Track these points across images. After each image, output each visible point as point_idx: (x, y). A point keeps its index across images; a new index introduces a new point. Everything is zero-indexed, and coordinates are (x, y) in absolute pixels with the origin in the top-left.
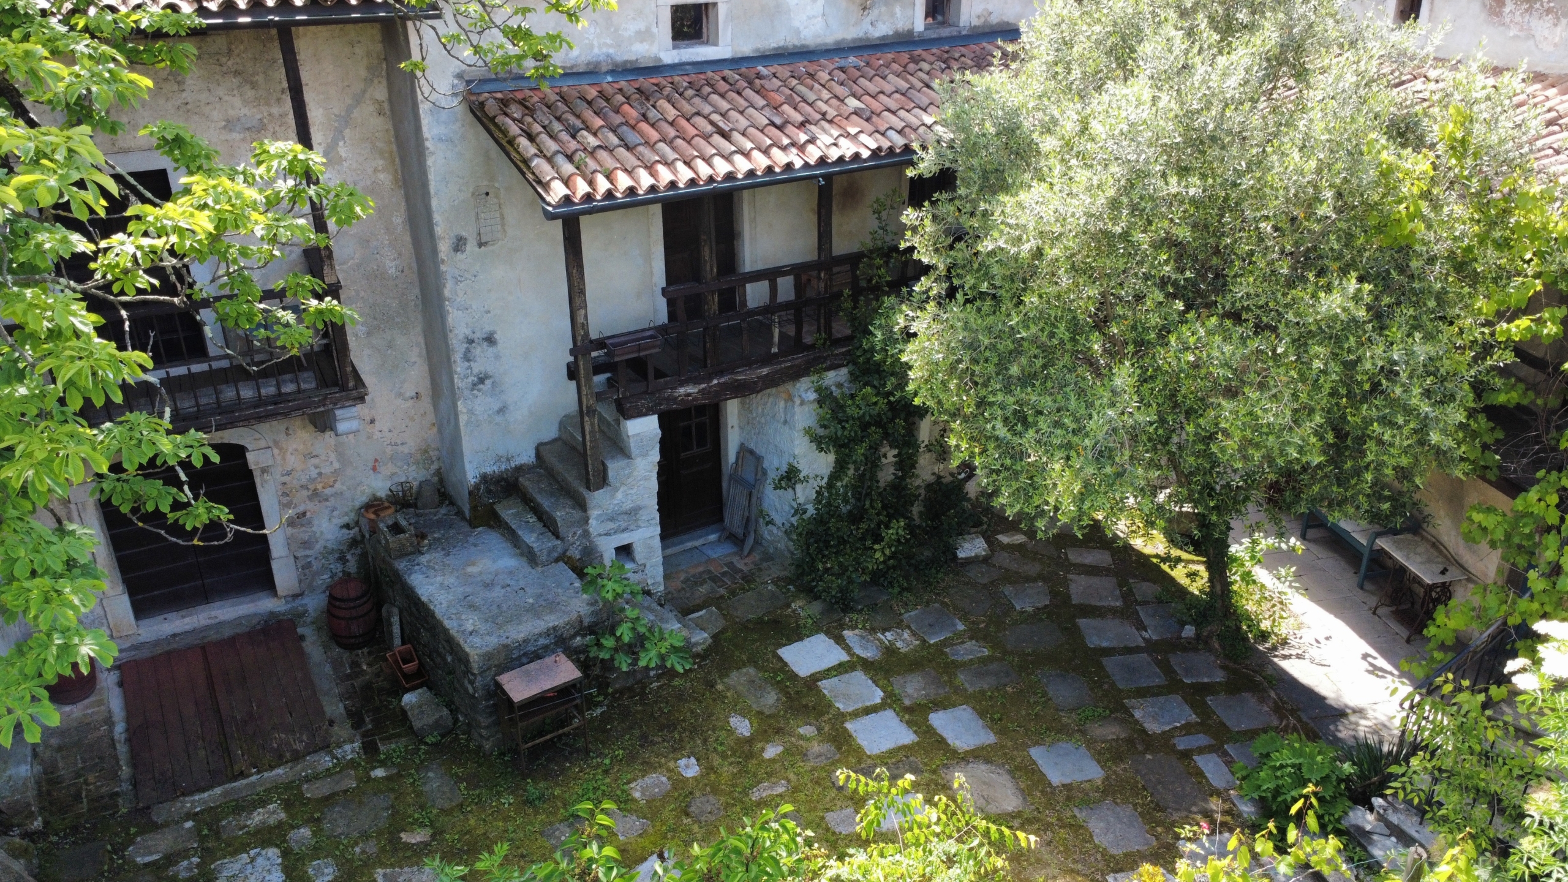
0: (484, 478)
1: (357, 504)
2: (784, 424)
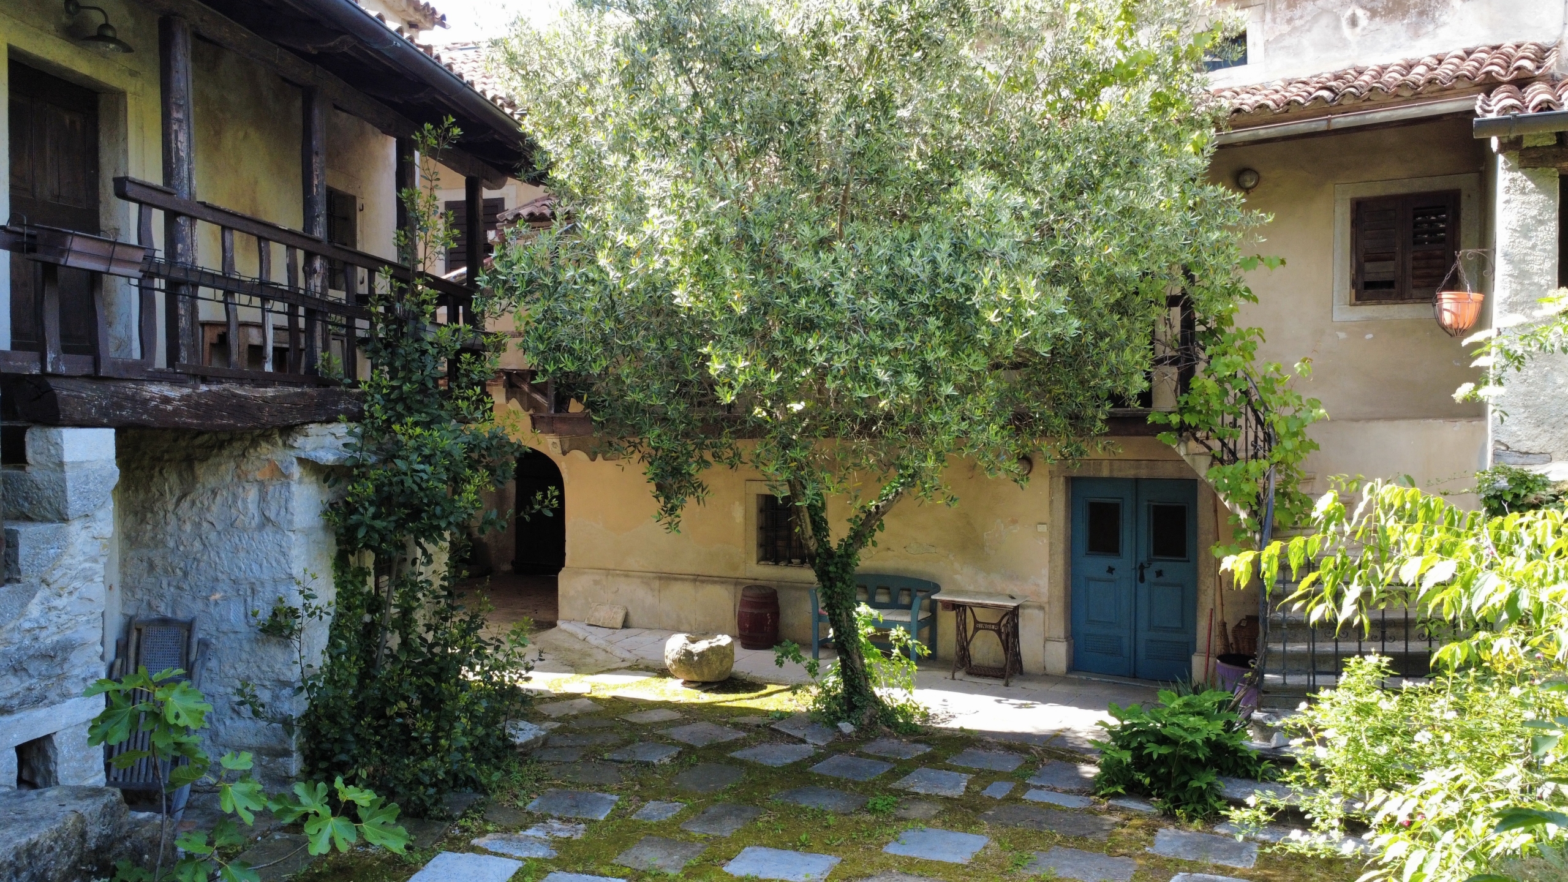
2: (261, 527)
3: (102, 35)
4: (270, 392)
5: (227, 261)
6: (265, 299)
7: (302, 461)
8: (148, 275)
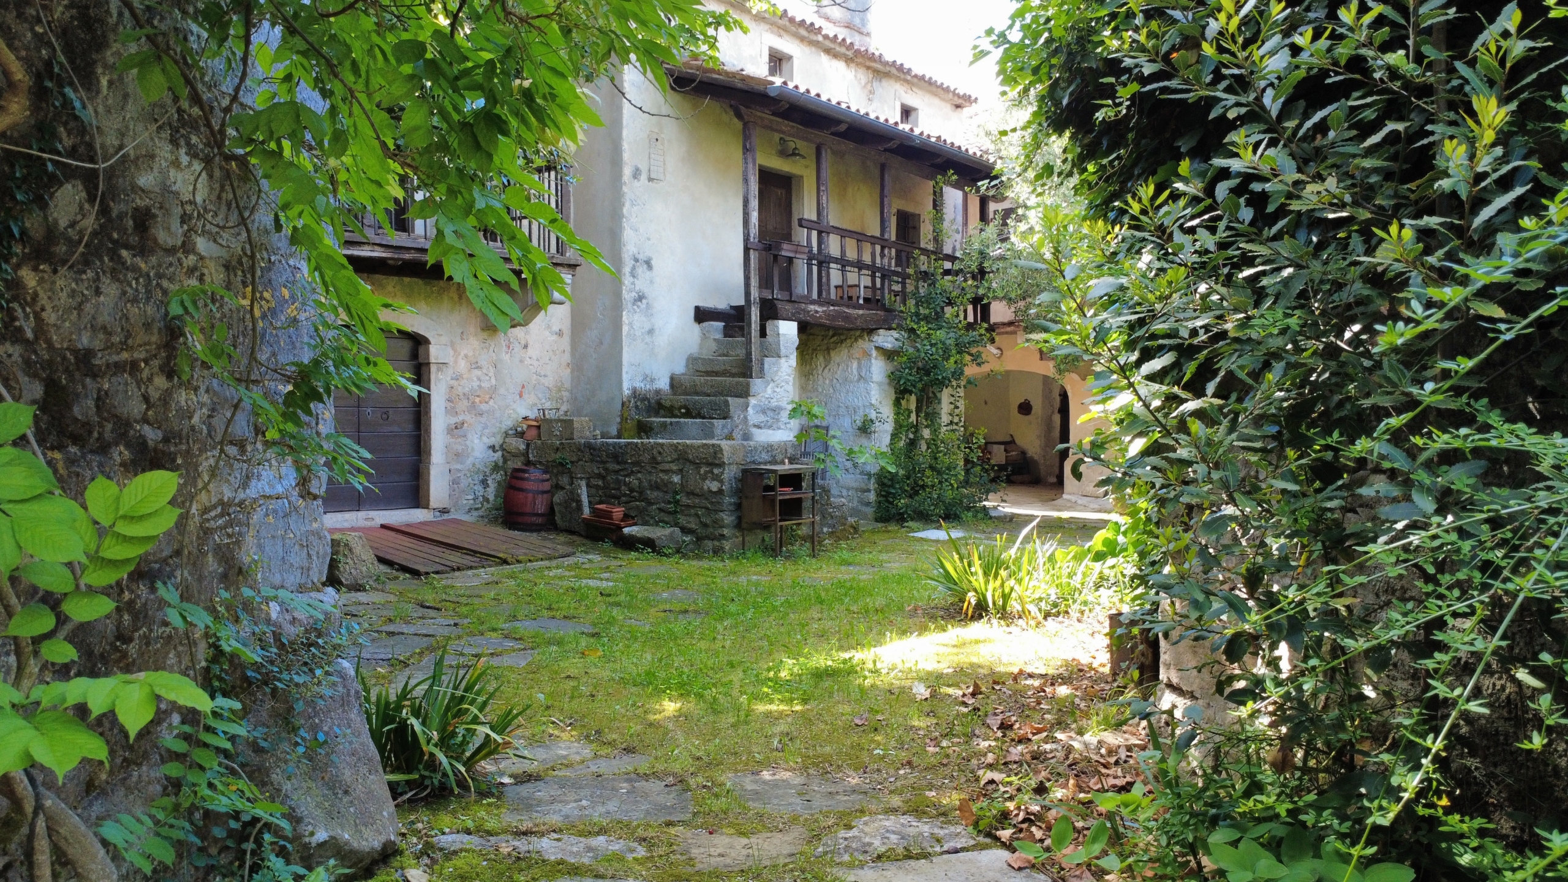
0: (635, 393)
1: (504, 427)
2: (859, 380)
3: (794, 154)
4: (861, 312)
5: (843, 252)
6: (860, 269)
7: (877, 348)
8: (810, 259)
